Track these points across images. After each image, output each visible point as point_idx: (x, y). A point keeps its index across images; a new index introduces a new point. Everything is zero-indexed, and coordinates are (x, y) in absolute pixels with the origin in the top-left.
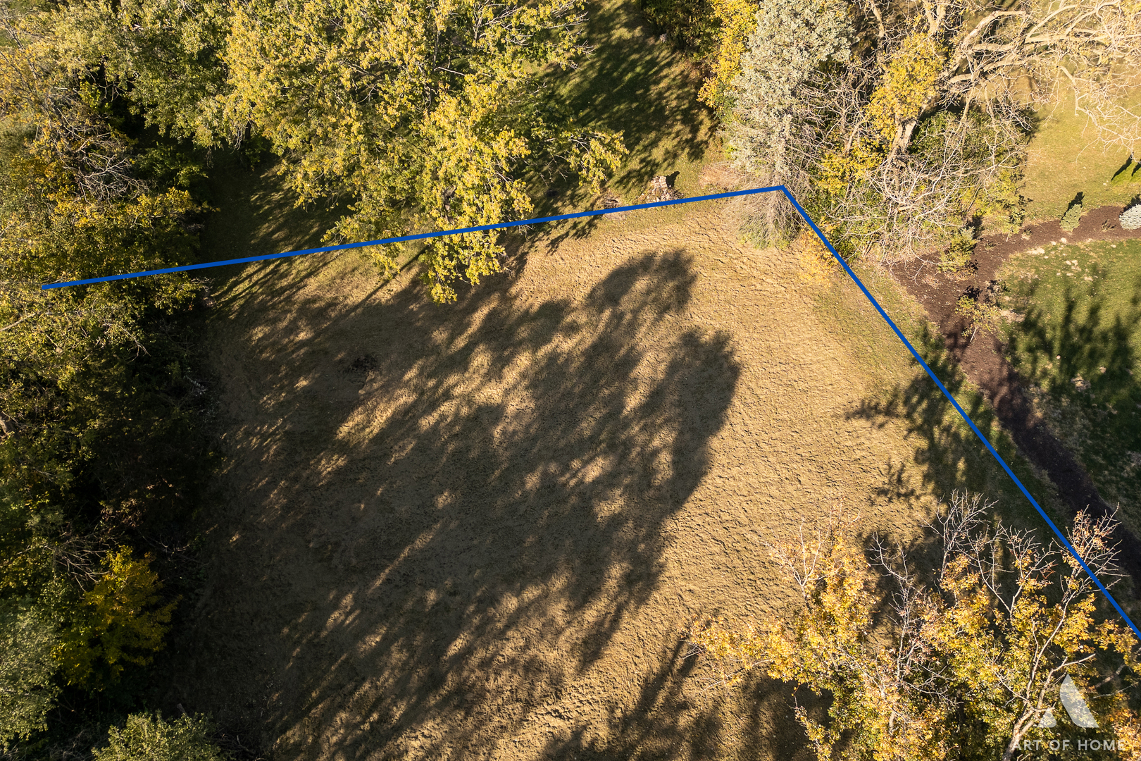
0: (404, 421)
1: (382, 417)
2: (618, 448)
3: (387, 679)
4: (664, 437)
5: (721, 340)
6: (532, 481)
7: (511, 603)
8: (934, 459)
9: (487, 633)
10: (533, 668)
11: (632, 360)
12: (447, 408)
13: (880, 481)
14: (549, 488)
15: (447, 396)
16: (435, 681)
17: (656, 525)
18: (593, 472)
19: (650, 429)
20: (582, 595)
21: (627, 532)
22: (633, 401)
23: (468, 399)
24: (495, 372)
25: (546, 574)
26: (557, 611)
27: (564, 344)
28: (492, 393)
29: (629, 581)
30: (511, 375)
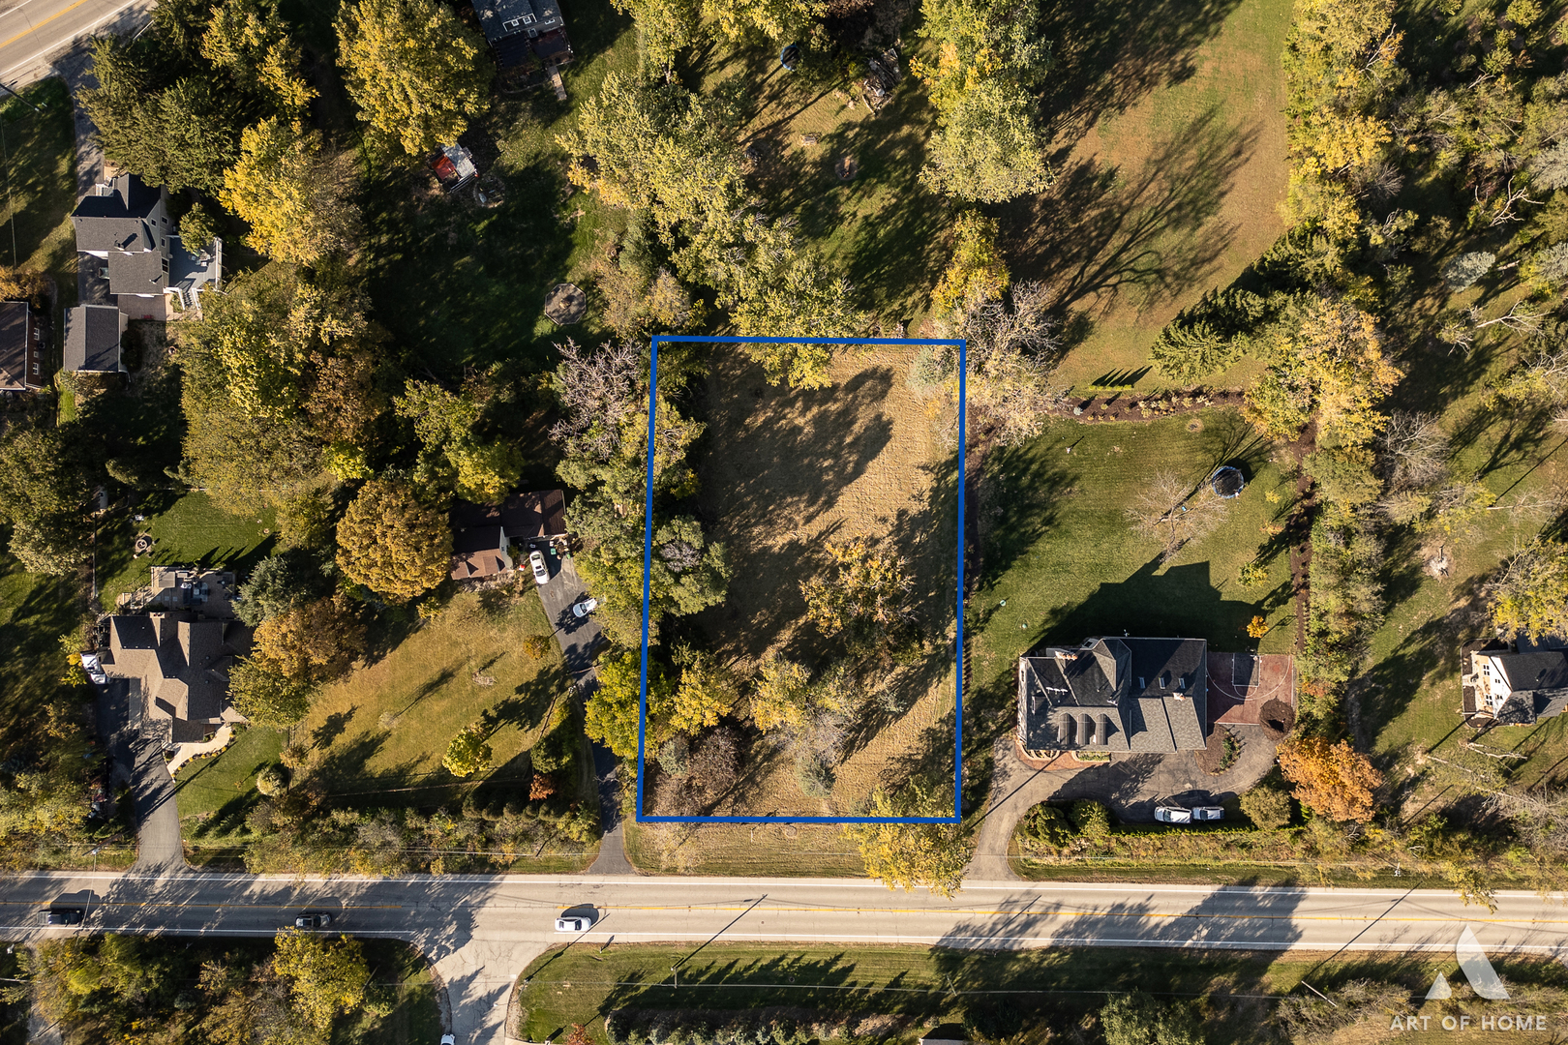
0: (768, 422)
1: (761, 419)
2: (836, 456)
3: (751, 511)
4: (853, 458)
5: (890, 422)
6: (806, 461)
7: (789, 500)
8: (935, 491)
9: (780, 506)
10: (791, 520)
11: (853, 422)
12: (784, 422)
13: (915, 493)
14: (811, 465)
15: (784, 417)
16: (764, 516)
17: (841, 487)
18: (826, 464)
19: (851, 453)
20: (811, 502)
21: (830, 487)
22: (848, 440)
23: (791, 421)
24: (803, 413)
25: (801, 494)
26: (802, 506)
27: (833, 407)
28: (800, 421)
29: (825, 503)
30: (809, 416)
